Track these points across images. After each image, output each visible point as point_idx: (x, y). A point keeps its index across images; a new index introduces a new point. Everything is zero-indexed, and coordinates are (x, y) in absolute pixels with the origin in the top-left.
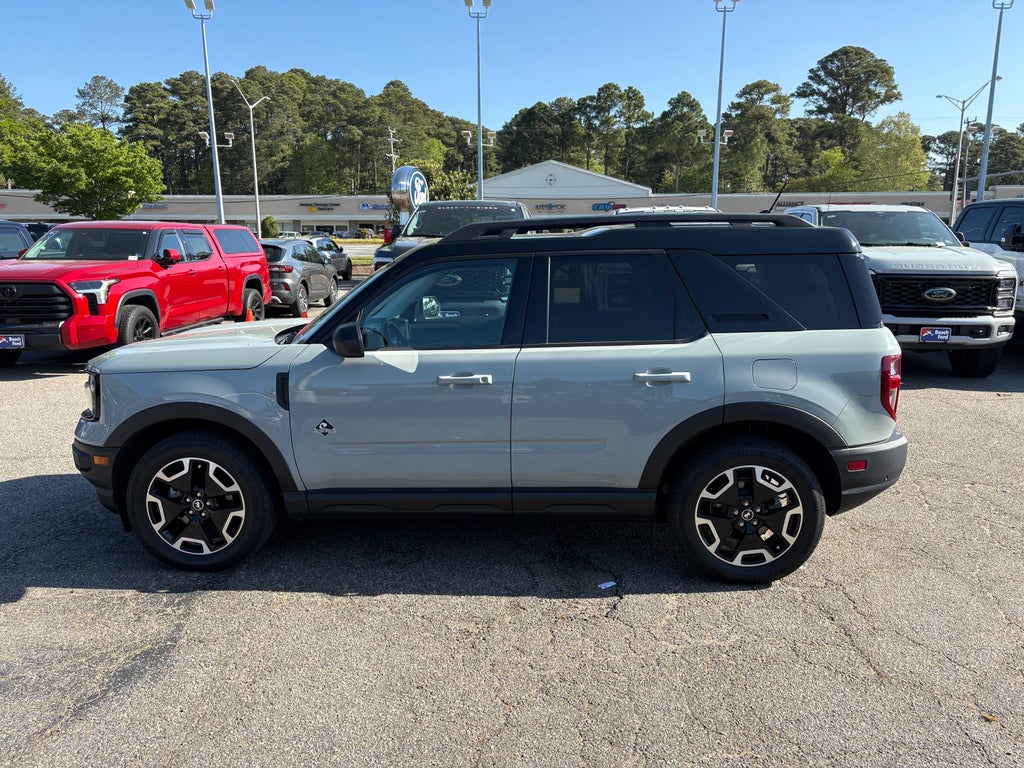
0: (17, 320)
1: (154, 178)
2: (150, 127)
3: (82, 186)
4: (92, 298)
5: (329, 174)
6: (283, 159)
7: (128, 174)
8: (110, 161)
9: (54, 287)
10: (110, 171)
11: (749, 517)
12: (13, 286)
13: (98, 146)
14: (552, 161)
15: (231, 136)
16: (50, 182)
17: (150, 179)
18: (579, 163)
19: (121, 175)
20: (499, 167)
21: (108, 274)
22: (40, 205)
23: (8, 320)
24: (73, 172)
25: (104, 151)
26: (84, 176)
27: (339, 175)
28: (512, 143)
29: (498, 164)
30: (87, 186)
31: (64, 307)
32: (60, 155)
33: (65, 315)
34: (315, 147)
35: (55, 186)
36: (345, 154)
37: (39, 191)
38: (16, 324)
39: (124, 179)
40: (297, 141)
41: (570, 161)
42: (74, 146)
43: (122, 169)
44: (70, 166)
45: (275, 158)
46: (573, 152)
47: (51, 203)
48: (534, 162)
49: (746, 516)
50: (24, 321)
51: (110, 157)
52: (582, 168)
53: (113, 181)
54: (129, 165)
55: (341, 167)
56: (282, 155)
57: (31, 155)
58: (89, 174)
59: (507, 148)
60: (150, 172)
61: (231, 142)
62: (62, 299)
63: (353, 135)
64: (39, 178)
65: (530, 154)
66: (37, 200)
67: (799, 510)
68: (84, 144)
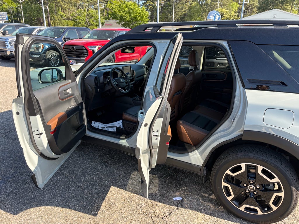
0: (75, 56)
1: (146, 17)
2: (150, 2)
3: (128, 19)
4: (93, 51)
5: (199, 15)
6: (185, 11)
7: (139, 16)
8: (135, 12)
9: (84, 47)
10: (135, 15)
11: (252, 189)
12: (74, 46)
13: (132, 8)
14: (276, 9)
15: (163, 3)
16: (120, 18)
17: (145, 17)
18: (288, 10)
19: (137, 16)
20: (257, 12)
21: (99, 44)
22: (118, 24)
23: (73, 56)
24: (126, 15)
25: (134, 9)
26: (128, 17)
27: (202, 15)
28: (263, 3)
29: (257, 11)
30: (129, 19)
31: (86, 53)
32: (123, 10)
33: (86, 56)
34: (195, 6)
35: (121, 19)
36: (204, 8)
37: (118, 21)
38: (75, 58)
39: (138, 17)
40: (190, 5)
41: (284, 9)
42: (127, 8)
43: (138, 14)
44: (125, 14)
45: (183, 10)
46: (286, 6)
47: (121, 24)
48: (270, 9)
49: (251, 188)
50: (77, 57)
51: (135, 11)
52: (289, 12)
53: (135, 18)
54: (140, 13)
55: (203, 13)
56: (185, 9)
57: (116, 10)
58: (130, 16)
59: (260, 5)
60: (145, 15)
61: (163, 5)
62: (86, 51)
63: (208, 2)
64: (118, 17)
65: (269, 7)
66: (117, 23)
67: (282, 194)
68: (129, 7)
